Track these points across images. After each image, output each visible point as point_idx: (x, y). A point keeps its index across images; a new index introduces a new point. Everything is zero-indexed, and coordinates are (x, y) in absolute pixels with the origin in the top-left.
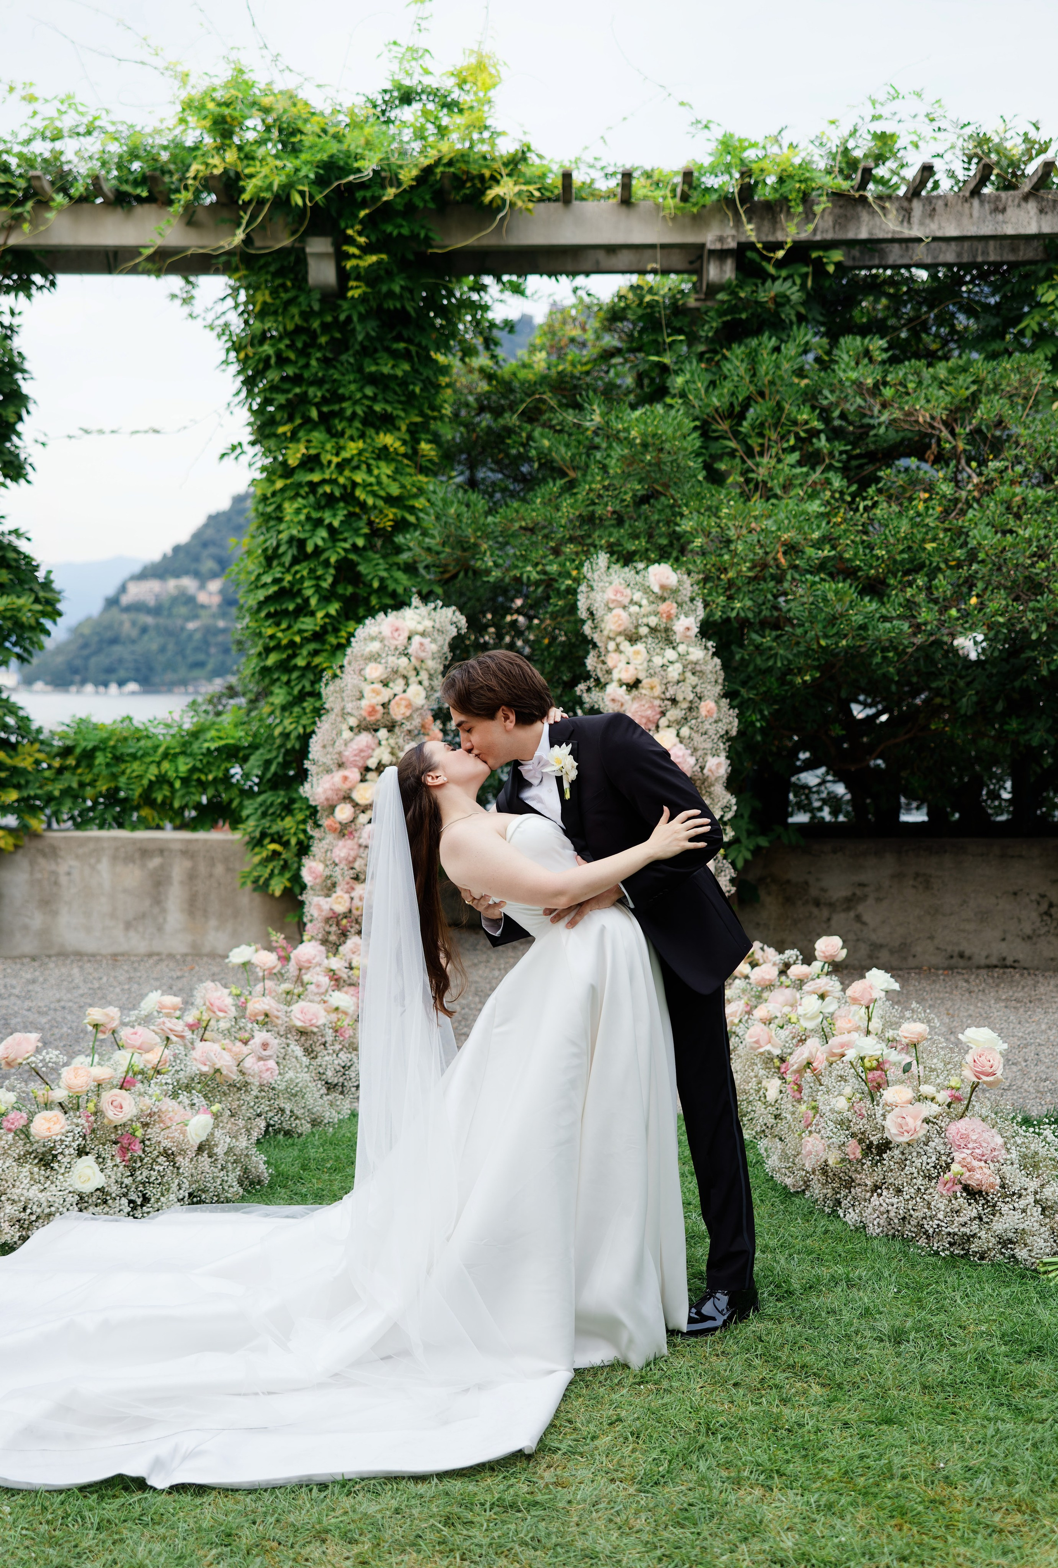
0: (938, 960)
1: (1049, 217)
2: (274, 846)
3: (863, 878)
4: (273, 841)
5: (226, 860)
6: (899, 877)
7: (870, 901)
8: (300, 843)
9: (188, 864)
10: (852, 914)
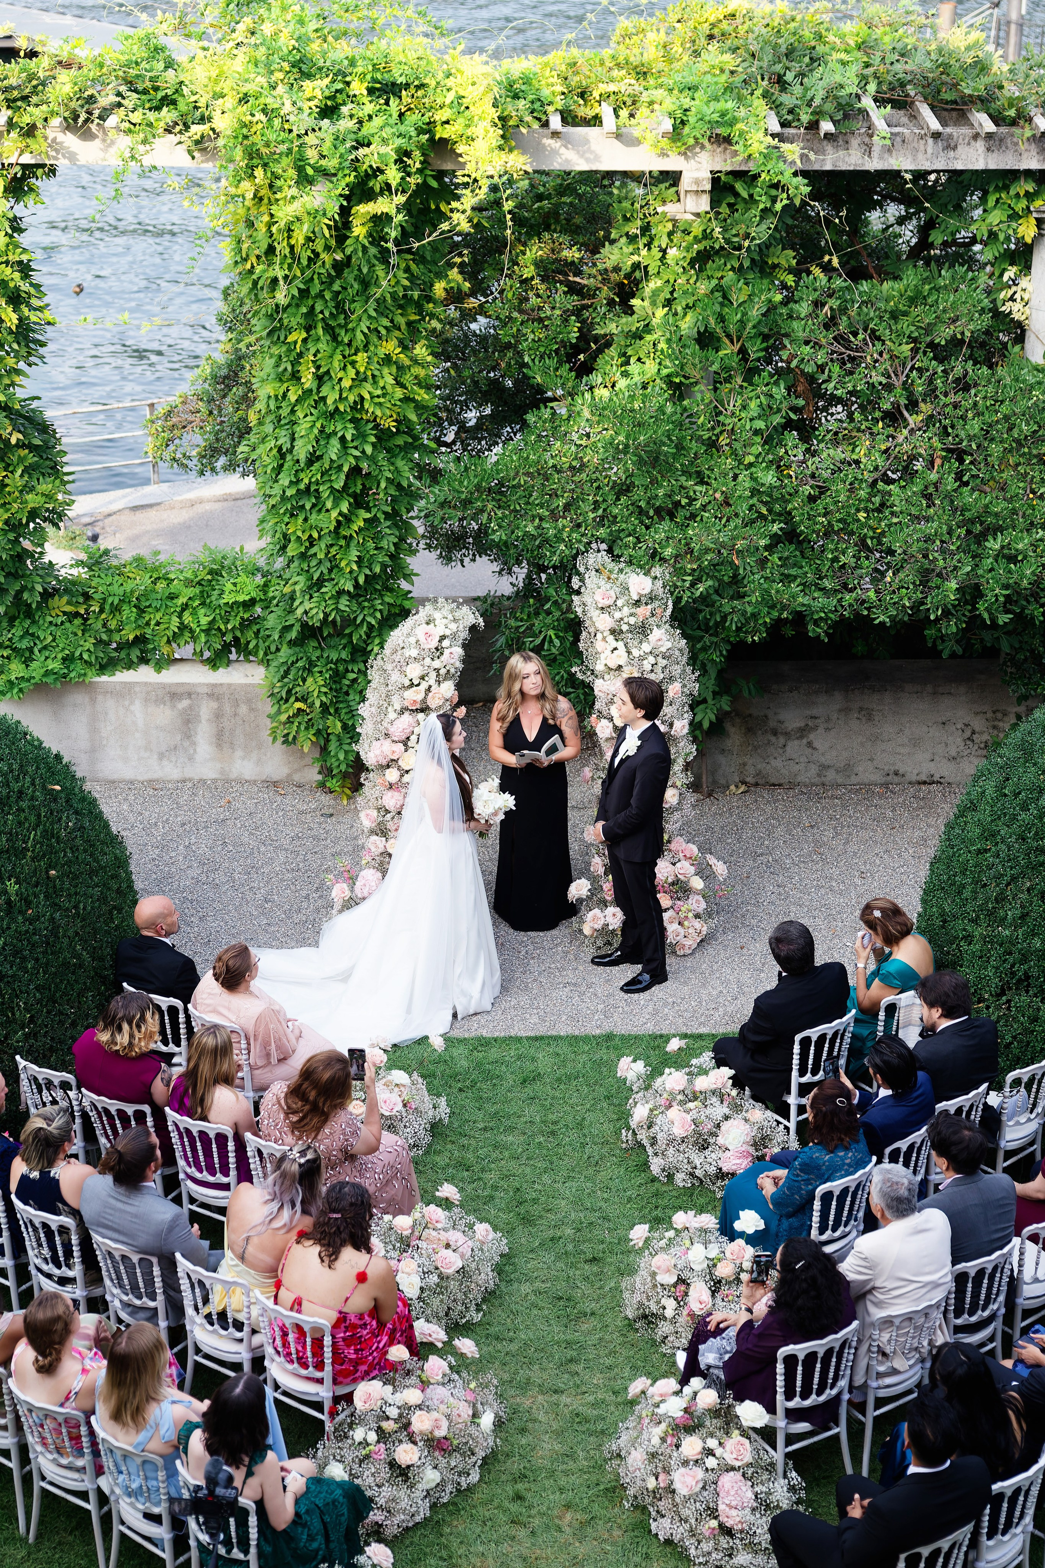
0: (877, 778)
1: (995, 155)
2: (299, 705)
3: (815, 712)
4: (297, 700)
5: (249, 701)
6: (845, 711)
7: (821, 730)
8: (323, 704)
9: (215, 705)
10: (805, 741)
